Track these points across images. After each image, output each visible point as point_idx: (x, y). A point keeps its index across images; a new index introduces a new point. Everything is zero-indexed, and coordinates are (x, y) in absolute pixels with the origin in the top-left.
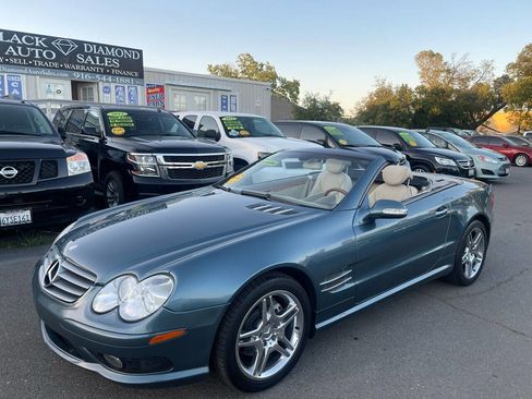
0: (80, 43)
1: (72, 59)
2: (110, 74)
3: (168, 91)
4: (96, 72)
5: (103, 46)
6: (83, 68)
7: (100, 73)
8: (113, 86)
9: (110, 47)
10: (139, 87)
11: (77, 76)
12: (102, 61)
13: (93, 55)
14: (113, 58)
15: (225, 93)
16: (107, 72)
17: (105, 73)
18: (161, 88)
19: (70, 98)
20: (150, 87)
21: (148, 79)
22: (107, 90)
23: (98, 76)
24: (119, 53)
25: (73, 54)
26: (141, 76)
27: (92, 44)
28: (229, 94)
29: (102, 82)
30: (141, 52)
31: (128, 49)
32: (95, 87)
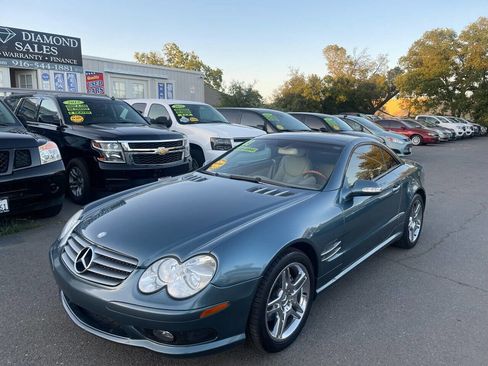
0: (19, 32)
1: (10, 47)
2: (49, 61)
3: (107, 79)
4: (34, 60)
5: (42, 34)
6: (21, 55)
7: (38, 60)
8: (51, 73)
9: (48, 35)
10: (78, 75)
11: (16, 64)
12: (40, 49)
13: (31, 44)
14: (51, 46)
15: (161, 81)
16: (46, 59)
17: (43, 60)
18: (101, 76)
19: (9, 86)
20: (89, 74)
21: (87, 67)
22: (46, 77)
23: (36, 63)
24: (57, 41)
25: (12, 42)
26: (80, 64)
27: (30, 32)
28: (165, 82)
29: (41, 69)
30: (79, 40)
31: (66, 38)
32: (33, 75)
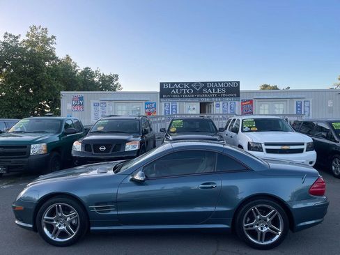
0: (205, 83)
1: (201, 92)
2: (220, 97)
3: (256, 103)
4: (212, 97)
5: (217, 83)
6: (206, 95)
7: (215, 97)
8: (221, 103)
9: (221, 83)
10: (237, 102)
11: (203, 100)
12: (216, 90)
13: (211, 89)
14: (222, 88)
17: (217, 97)
18: (251, 101)
19: (199, 113)
20: (244, 101)
21: (242, 97)
22: (218, 106)
23: (213, 99)
24: (226, 85)
25: (201, 90)
26: (238, 96)
27: (211, 82)
28: (303, 100)
29: (215, 102)
30: (238, 82)
31: (231, 82)
32: (212, 105)
